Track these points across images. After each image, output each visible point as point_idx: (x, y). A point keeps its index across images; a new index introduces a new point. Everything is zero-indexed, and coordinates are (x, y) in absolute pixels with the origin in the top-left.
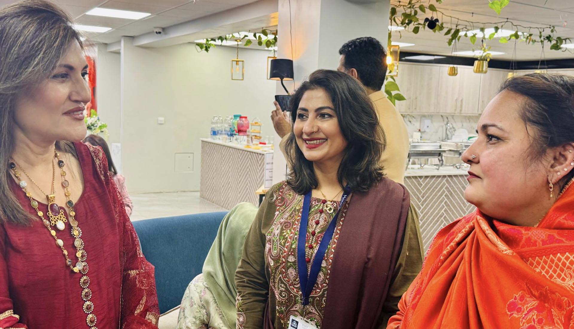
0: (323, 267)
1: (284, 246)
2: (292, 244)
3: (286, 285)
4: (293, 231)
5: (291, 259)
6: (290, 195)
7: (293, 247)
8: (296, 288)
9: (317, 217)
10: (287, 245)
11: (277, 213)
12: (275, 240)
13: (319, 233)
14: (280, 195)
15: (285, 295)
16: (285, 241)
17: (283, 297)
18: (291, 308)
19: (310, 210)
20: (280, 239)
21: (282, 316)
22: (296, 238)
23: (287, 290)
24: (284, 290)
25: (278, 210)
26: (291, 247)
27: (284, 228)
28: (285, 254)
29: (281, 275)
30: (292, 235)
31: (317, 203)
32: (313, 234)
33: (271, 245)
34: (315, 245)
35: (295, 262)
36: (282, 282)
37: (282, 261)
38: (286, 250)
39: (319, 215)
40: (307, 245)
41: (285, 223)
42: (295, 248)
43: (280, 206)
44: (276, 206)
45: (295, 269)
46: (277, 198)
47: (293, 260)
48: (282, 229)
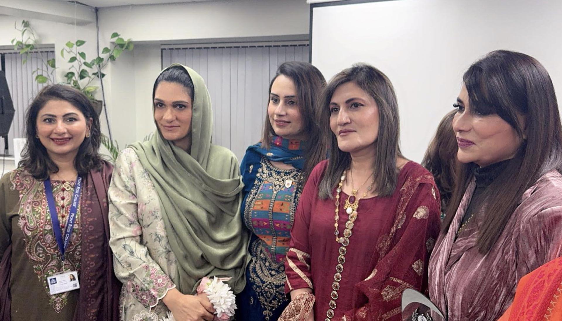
0: (75, 229)
1: (40, 219)
2: (47, 217)
3: (43, 248)
4: (44, 207)
5: (48, 227)
6: (27, 181)
7: (48, 218)
8: (53, 248)
9: (62, 194)
10: (42, 218)
11: (21, 196)
12: (30, 216)
13: (67, 205)
14: (18, 182)
15: (43, 256)
16: (40, 215)
17: (41, 257)
18: (48, 265)
19: (52, 190)
20: (34, 215)
21: (40, 272)
22: (48, 212)
23: (44, 251)
24: (41, 252)
25: (21, 193)
26: (46, 219)
27: (33, 206)
28: (42, 225)
29: (39, 241)
30: (44, 210)
31: (58, 184)
32: (63, 207)
33: (25, 220)
34: (66, 215)
35: (51, 229)
36: (40, 246)
37: (40, 230)
38: (42, 221)
39: (62, 193)
40: (59, 215)
41: (33, 202)
42: (50, 219)
43: (22, 190)
44: (18, 191)
45: (52, 234)
46: (16, 185)
47: (50, 228)
48: (33, 207)
